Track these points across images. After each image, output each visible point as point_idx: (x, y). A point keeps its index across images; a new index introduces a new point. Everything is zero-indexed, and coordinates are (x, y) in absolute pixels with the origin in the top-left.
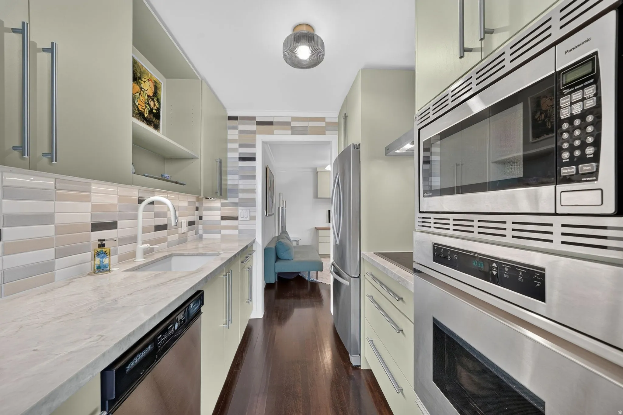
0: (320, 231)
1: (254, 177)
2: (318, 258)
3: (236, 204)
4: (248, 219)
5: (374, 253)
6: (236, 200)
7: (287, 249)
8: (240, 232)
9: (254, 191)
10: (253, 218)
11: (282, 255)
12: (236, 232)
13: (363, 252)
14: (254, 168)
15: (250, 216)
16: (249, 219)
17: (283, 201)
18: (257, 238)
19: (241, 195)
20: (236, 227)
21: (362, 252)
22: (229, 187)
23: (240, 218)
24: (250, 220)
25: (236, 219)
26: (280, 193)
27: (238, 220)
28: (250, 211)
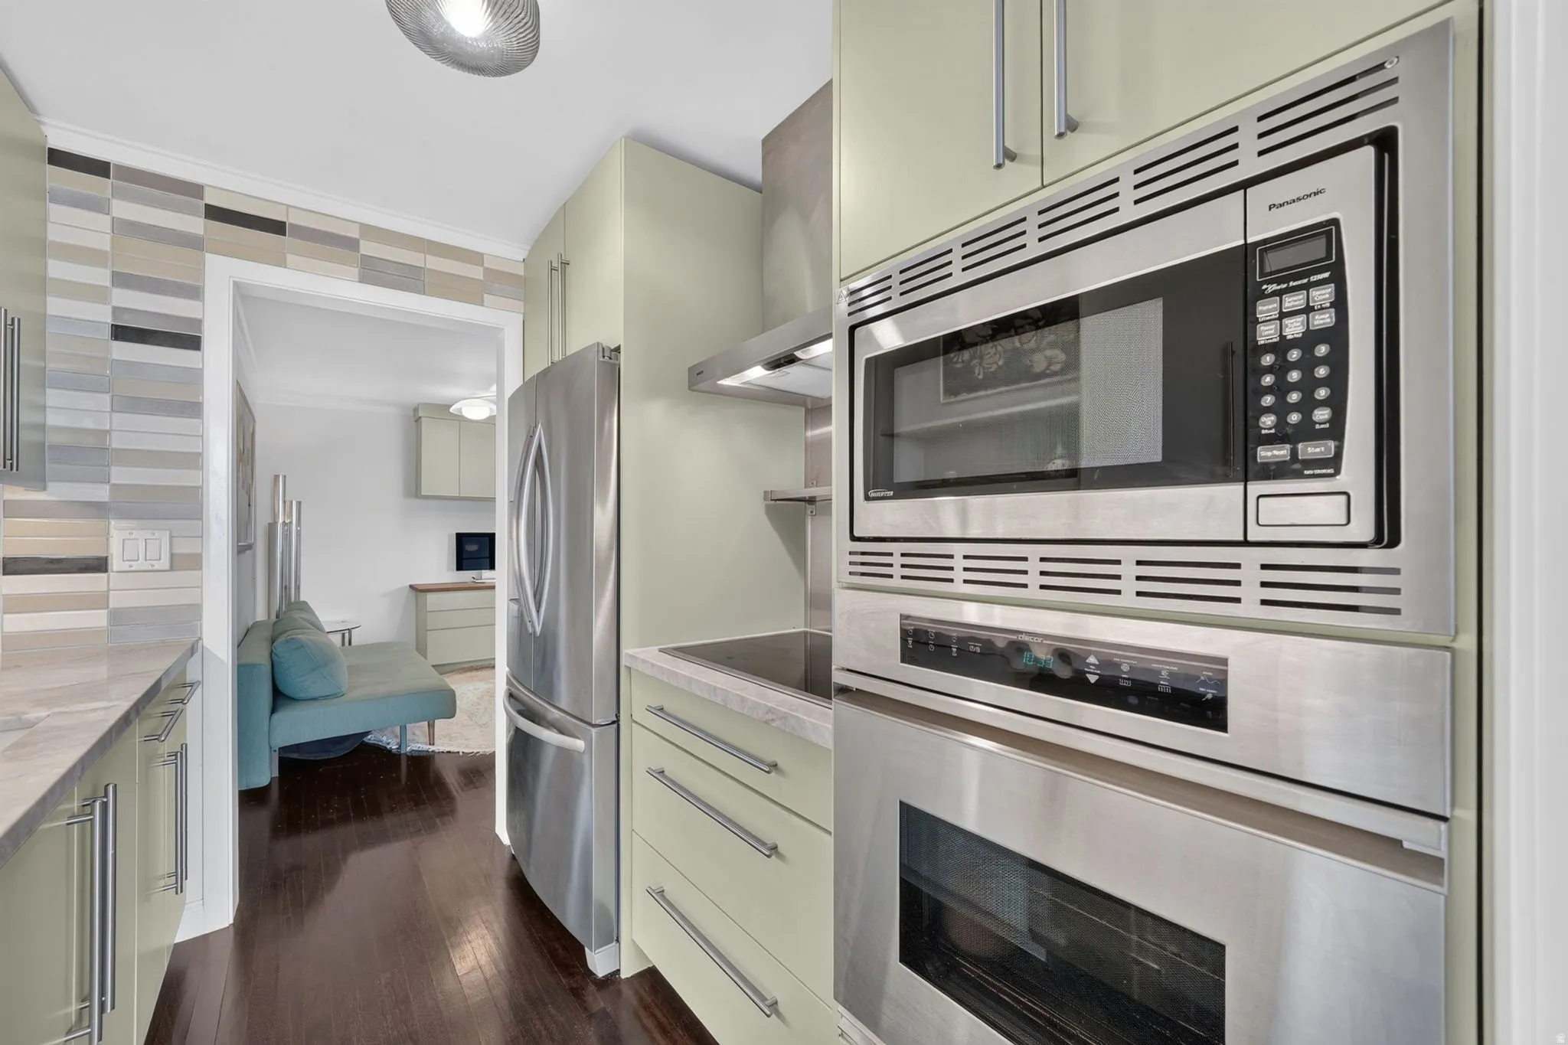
0: (431, 598)
1: (193, 409)
2: (433, 679)
3: (98, 510)
4: (165, 563)
5: (661, 650)
6: (101, 493)
7: (321, 660)
8: (118, 617)
9: (195, 460)
10: (188, 562)
11: (297, 682)
12: (98, 619)
13: (631, 651)
14: (195, 377)
15: (172, 555)
16: (167, 567)
17: (284, 502)
18: (204, 637)
19: (120, 475)
20: (98, 601)
21: (624, 651)
22: (52, 439)
23: (115, 564)
24: (172, 569)
25: (99, 565)
26: (277, 477)
27: (106, 571)
28: (171, 537)
